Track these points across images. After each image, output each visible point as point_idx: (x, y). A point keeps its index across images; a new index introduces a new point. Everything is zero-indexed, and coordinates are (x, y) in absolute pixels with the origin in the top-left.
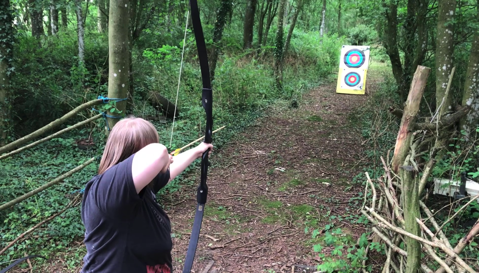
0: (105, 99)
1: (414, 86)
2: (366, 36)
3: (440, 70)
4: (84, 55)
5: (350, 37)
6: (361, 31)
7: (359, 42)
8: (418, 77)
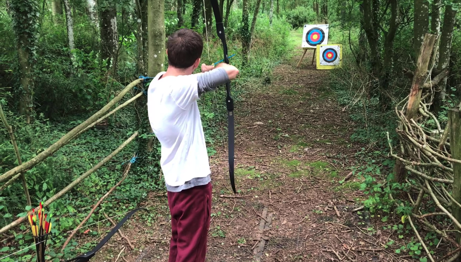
0: (146, 78)
1: (424, 51)
2: (305, 17)
3: (419, 40)
4: (75, 43)
5: (291, 19)
6: (300, 12)
7: (300, 23)
8: (427, 43)
